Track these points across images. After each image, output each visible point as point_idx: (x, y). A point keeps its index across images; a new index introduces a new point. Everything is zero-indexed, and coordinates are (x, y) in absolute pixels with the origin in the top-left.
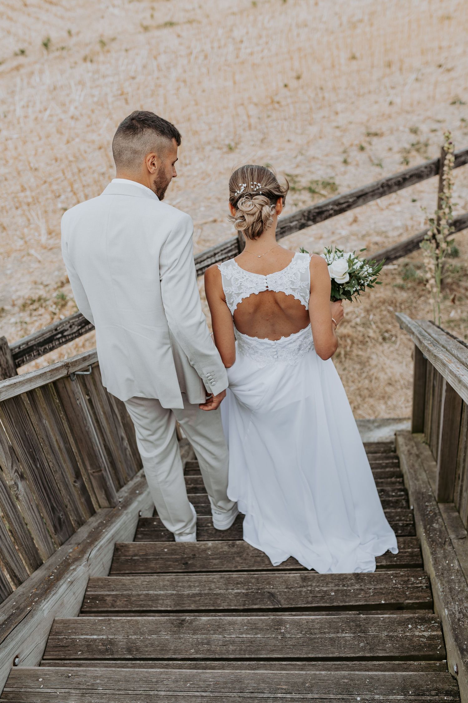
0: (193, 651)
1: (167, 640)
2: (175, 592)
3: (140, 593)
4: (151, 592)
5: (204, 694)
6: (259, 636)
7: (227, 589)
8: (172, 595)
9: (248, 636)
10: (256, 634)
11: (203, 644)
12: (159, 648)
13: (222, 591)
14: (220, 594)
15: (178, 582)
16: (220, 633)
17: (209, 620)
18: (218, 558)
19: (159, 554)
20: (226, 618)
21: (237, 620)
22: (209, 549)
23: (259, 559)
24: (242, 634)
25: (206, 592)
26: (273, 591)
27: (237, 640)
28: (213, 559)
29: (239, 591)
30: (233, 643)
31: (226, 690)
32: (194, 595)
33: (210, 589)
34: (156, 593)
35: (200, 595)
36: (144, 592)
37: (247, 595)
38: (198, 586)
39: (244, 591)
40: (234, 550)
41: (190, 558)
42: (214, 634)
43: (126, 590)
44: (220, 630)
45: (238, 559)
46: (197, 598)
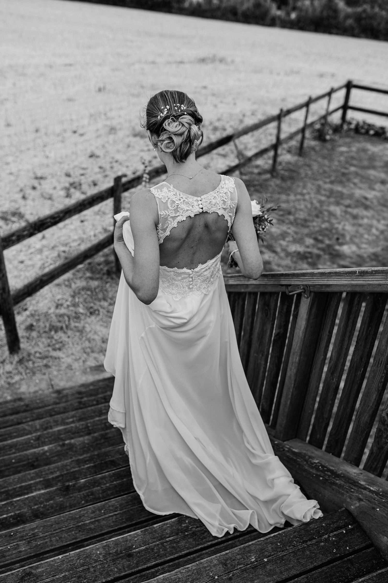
0: (83, 502)
1: (62, 501)
2: (42, 479)
3: (15, 487)
4: (24, 484)
6: (125, 480)
7: (80, 467)
8: (40, 481)
9: (118, 482)
10: (123, 479)
11: (88, 496)
12: (58, 508)
13: (77, 469)
14: (76, 471)
15: (42, 472)
16: (98, 486)
18: (56, 456)
19: (9, 465)
20: (98, 476)
21: (105, 475)
22: (47, 451)
23: (85, 449)
24: (113, 482)
25: (65, 472)
26: (112, 459)
27: (111, 486)
28: (52, 457)
29: (88, 465)
30: (109, 489)
32: (57, 477)
33: (67, 470)
34: (27, 483)
35: (62, 475)
36: (18, 486)
37: (95, 466)
38: (58, 471)
39: (92, 465)
40: (65, 448)
41: (34, 462)
42: (94, 487)
43: (3, 489)
44: (97, 484)
45: (70, 453)
46: (60, 478)
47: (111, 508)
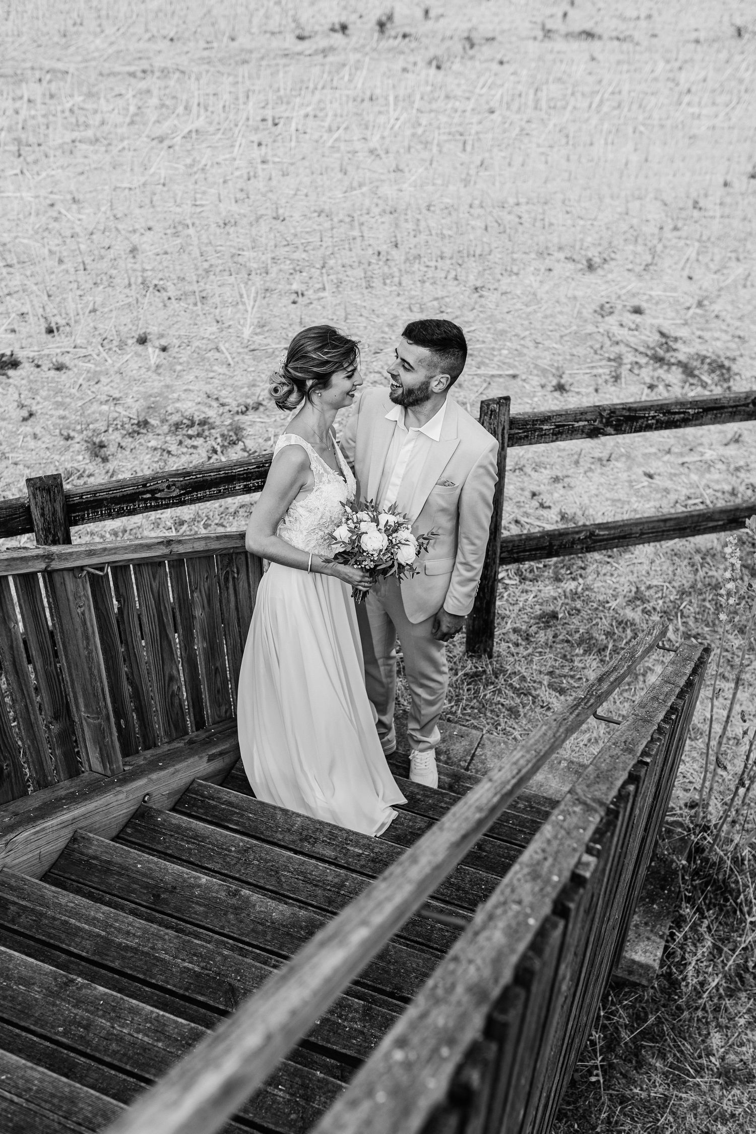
0: (61, 1029)
1: (36, 1000)
2: (103, 933)
3: (58, 916)
4: (73, 921)
5: (16, 1099)
6: (160, 1044)
7: (176, 957)
8: (99, 935)
9: (146, 1039)
10: (158, 1040)
11: (79, 1025)
12: (19, 1007)
13: (167, 957)
14: (163, 960)
15: (116, 921)
16: (111, 1020)
17: (105, 994)
18: (205, 906)
19: (127, 869)
20: (131, 1000)
21: (143, 1009)
23: (260, 928)
24: (138, 1032)
25: (146, 949)
26: (237, 984)
27: (127, 1038)
28: (197, 903)
29: (190, 966)
31: (48, 1106)
32: (127, 948)
33: (153, 948)
34: (78, 924)
35: (135, 950)
36: (63, 918)
37: (198, 975)
38: (139, 937)
39: (197, 969)
40: (234, 901)
41: (166, 890)
42: (103, 1017)
43: (41, 905)
44: (113, 1014)
45: (232, 917)
46: (129, 954)
47: (21, 1082)
